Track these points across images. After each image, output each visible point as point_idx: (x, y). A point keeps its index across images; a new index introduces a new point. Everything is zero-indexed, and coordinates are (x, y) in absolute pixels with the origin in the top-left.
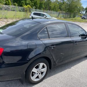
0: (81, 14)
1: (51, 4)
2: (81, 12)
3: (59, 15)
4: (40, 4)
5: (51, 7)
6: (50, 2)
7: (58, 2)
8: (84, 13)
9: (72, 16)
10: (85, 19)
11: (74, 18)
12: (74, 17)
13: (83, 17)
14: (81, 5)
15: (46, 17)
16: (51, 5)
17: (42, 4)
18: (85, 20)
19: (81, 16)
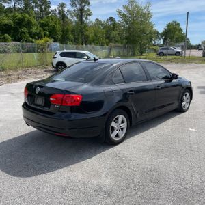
0: (154, 45)
1: (87, 31)
2: (153, 42)
3: (110, 52)
4: (63, 31)
5: (88, 36)
6: (86, 26)
7: (102, 25)
8: (161, 42)
9: (137, 52)
10: (164, 55)
11: (141, 55)
12: (141, 53)
13: (161, 52)
14: (152, 27)
15: (89, 58)
16: (87, 33)
17: (67, 31)
18: (164, 57)
19: (156, 51)
